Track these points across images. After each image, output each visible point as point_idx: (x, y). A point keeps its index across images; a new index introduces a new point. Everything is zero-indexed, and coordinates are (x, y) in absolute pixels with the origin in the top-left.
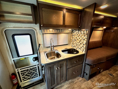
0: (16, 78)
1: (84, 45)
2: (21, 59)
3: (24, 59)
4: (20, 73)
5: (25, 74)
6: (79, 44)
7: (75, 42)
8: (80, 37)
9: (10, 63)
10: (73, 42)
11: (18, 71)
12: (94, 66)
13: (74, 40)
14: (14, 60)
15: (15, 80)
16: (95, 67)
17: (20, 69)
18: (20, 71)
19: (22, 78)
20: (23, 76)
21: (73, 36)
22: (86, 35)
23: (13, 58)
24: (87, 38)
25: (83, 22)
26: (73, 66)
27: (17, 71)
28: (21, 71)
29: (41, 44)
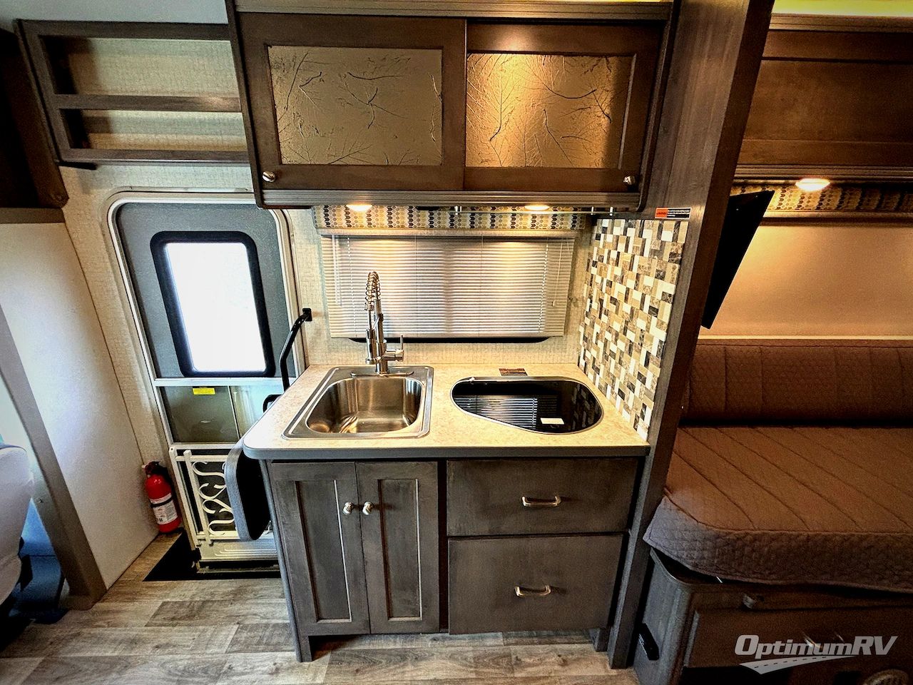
0: (169, 496)
1: (647, 364)
2: (196, 392)
3: (212, 392)
4: (192, 470)
5: (216, 486)
6: (622, 345)
7: (597, 328)
8: (631, 283)
9: (145, 401)
10: (587, 321)
11: (180, 458)
12: (749, 601)
13: (595, 305)
14: (162, 389)
15: (163, 507)
16: (755, 610)
17: (195, 452)
18: (189, 459)
19: (201, 508)
20: (208, 498)
21: (594, 270)
22: (672, 270)
23: (158, 375)
24: (674, 299)
25: (666, 132)
26: (504, 529)
27: (175, 459)
28: (199, 466)
29: (317, 314)
